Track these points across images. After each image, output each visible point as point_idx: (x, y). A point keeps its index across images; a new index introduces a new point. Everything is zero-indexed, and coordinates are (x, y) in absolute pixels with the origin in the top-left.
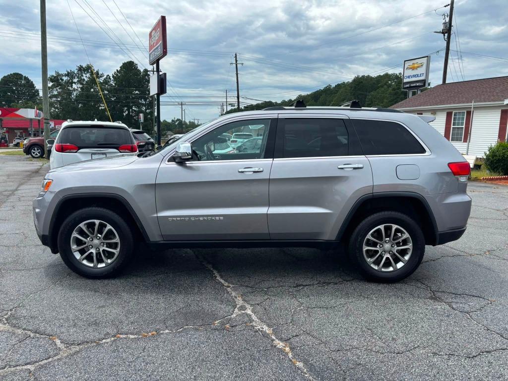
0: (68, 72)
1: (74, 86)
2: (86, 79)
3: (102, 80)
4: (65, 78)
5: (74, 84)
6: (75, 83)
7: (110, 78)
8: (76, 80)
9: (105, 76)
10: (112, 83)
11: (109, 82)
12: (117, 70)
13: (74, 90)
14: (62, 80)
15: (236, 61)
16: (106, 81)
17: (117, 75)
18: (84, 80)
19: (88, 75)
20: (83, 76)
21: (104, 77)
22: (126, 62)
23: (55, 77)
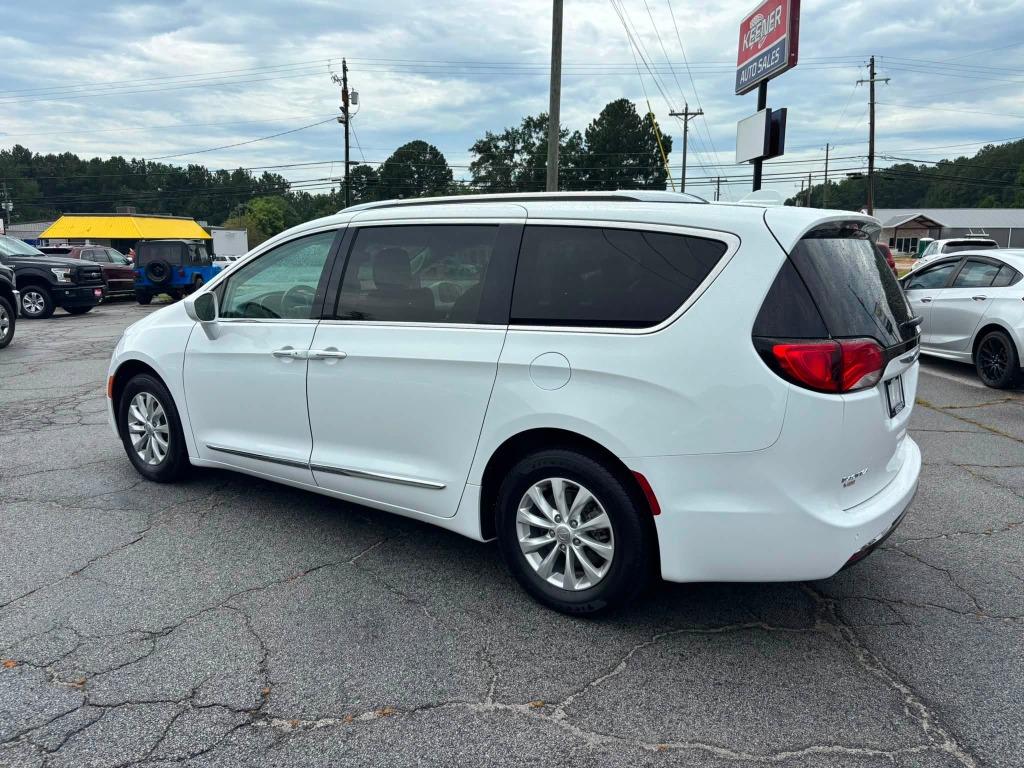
0: (508, 133)
1: (517, 158)
2: (538, 143)
3: (564, 142)
4: (501, 144)
5: (516, 155)
6: (518, 152)
7: (580, 138)
8: (519, 146)
9: (571, 135)
10: (584, 146)
11: (578, 144)
12: (595, 120)
13: (516, 165)
14: (497, 147)
15: (873, 74)
16: (572, 145)
17: (594, 130)
18: (534, 144)
19: (541, 135)
20: (531, 137)
21: (569, 137)
22: (613, 101)
23: (485, 143)
